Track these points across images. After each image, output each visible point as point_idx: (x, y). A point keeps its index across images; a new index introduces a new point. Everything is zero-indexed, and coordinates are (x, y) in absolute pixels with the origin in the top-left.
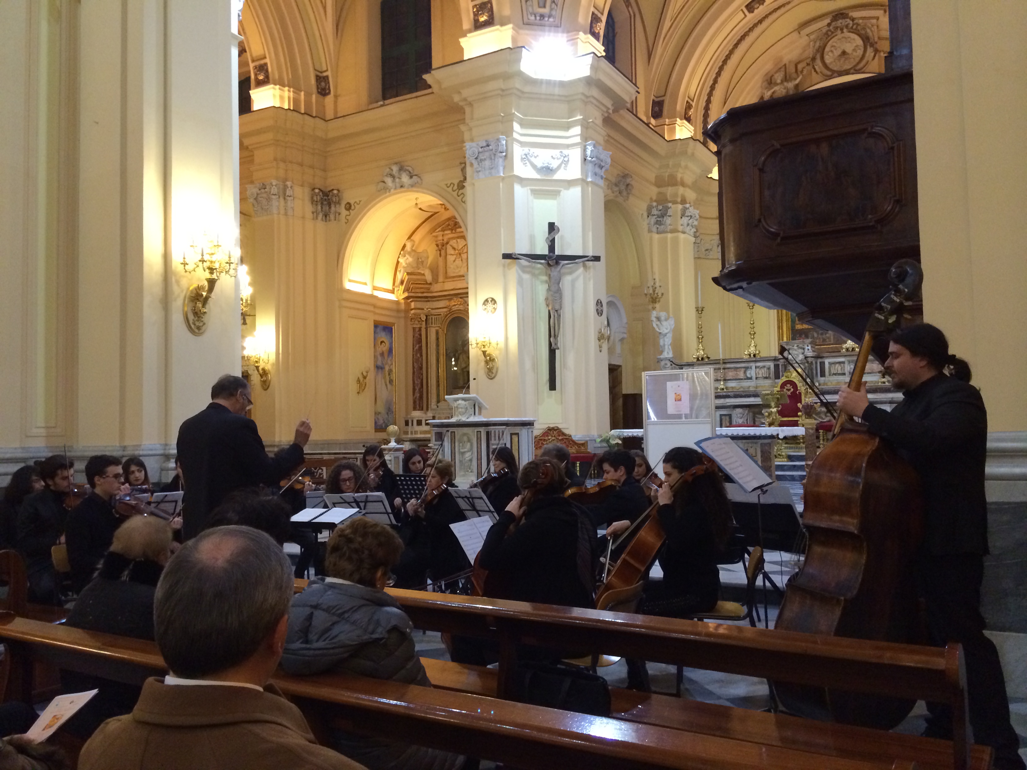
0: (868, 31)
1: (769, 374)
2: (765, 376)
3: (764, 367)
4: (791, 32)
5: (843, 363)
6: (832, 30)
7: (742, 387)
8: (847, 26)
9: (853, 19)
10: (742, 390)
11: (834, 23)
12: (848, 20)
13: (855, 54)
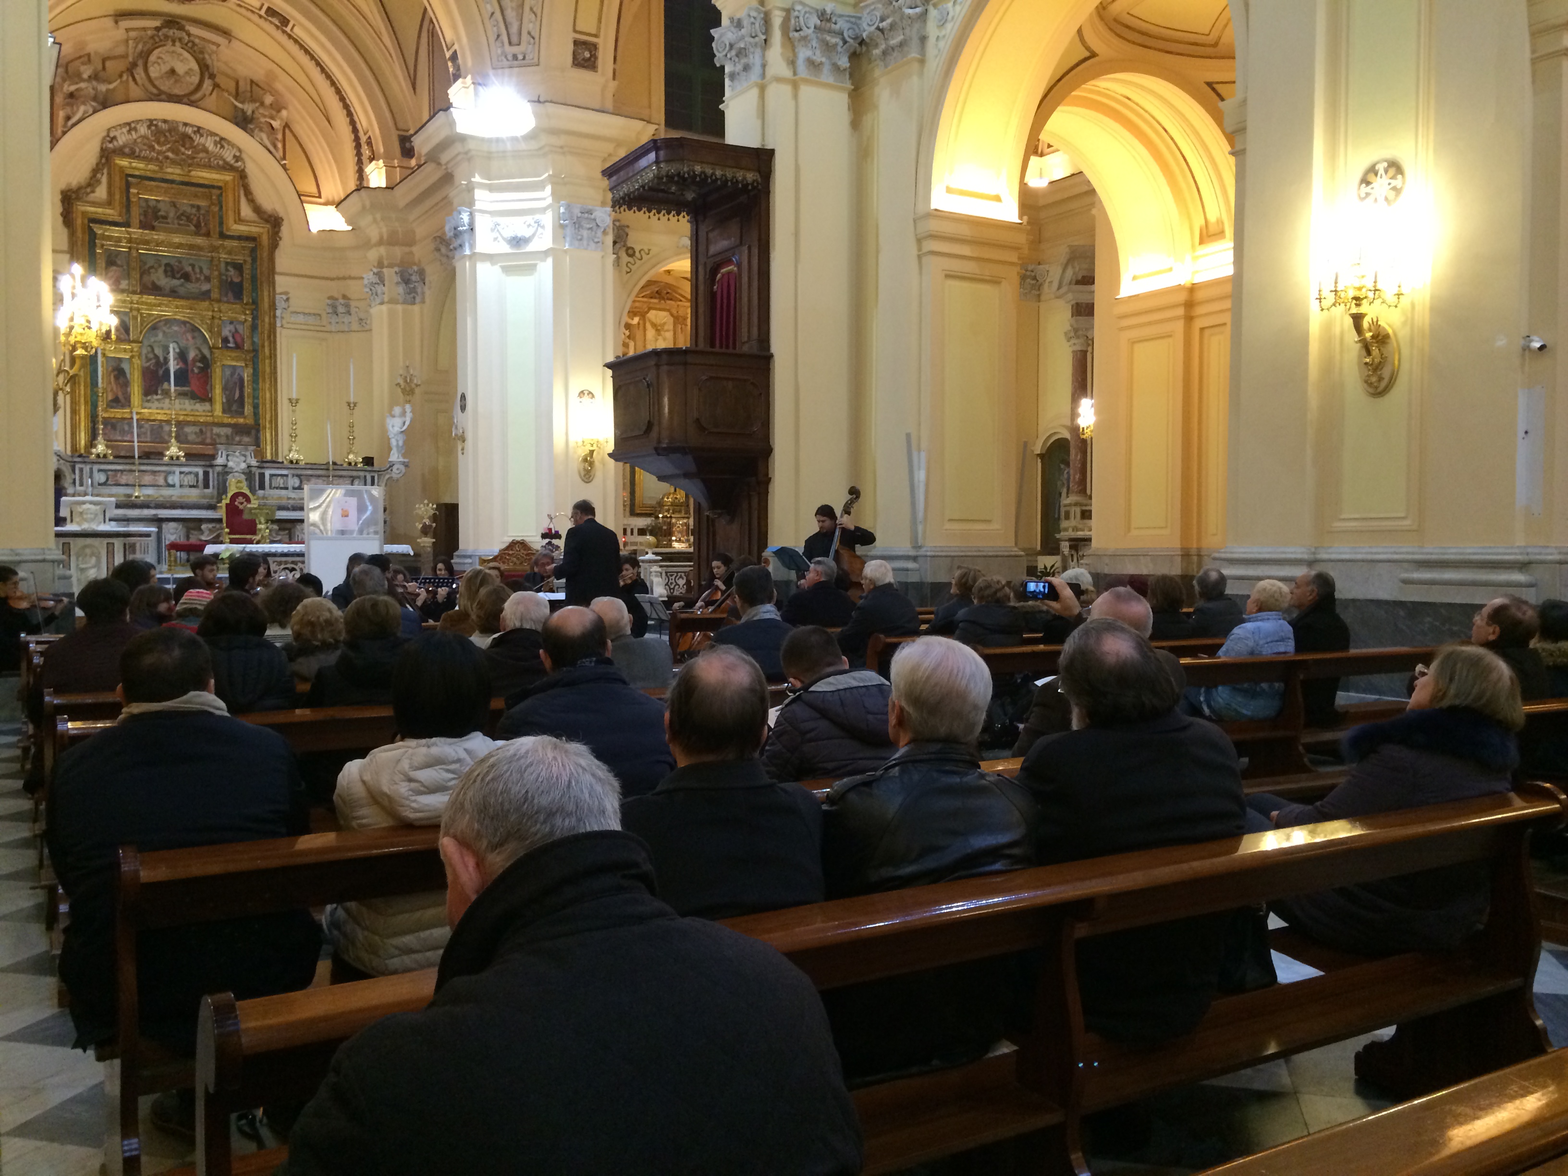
0: (207, 56)
1: (197, 481)
2: (191, 484)
3: (190, 473)
4: (105, 16)
5: (287, 476)
6: (162, 38)
7: (162, 496)
8: (180, 40)
9: (189, 35)
10: (161, 499)
11: (165, 30)
12: (184, 34)
13: (188, 78)
